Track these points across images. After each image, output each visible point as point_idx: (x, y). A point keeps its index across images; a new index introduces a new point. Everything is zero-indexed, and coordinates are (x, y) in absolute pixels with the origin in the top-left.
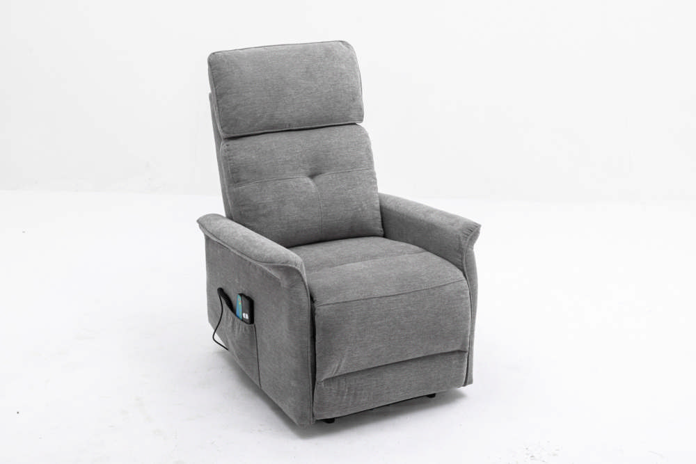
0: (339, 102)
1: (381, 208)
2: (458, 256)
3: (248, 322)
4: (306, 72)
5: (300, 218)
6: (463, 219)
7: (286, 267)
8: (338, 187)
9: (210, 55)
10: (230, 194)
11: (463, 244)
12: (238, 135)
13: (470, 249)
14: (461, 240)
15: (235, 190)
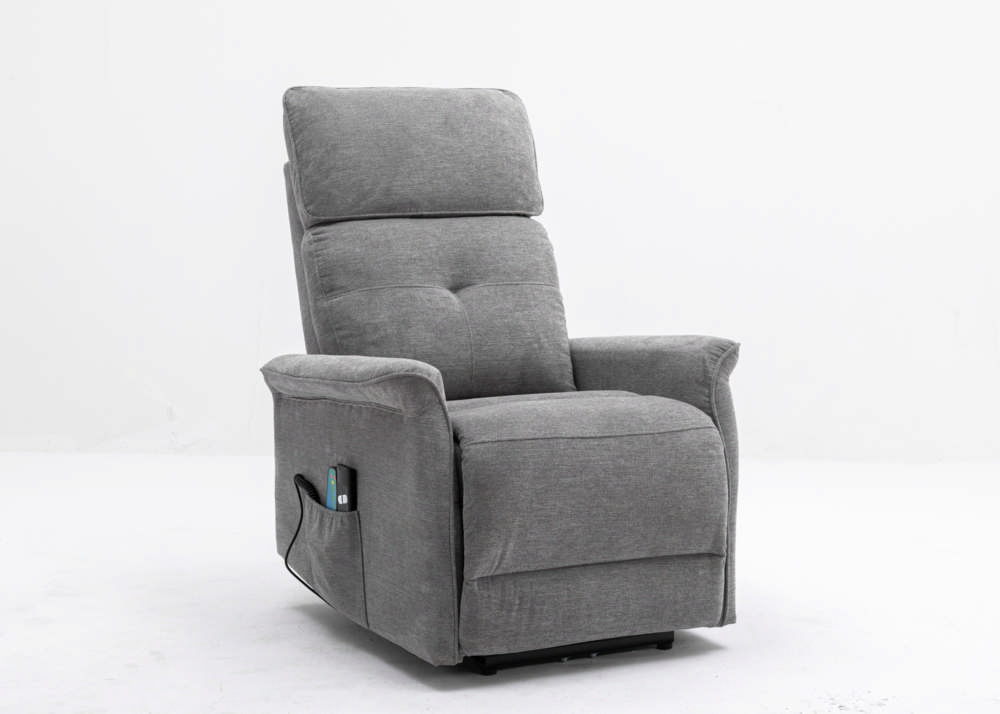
0: (500, 175)
2: (704, 394)
3: (347, 509)
4: (446, 123)
5: (434, 351)
8: (497, 307)
9: (287, 92)
10: (317, 311)
11: (711, 370)
13: (722, 379)
14: (707, 364)
15: (325, 304)
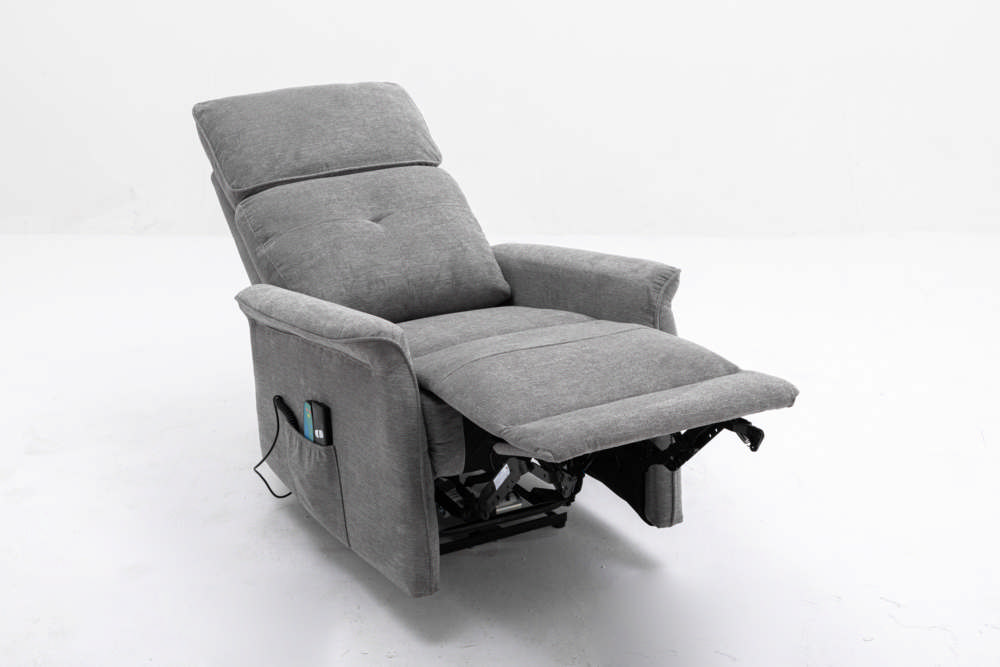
2: (647, 320)
3: (324, 442)
6: (652, 263)
7: (378, 341)
13: (665, 307)
14: (652, 293)
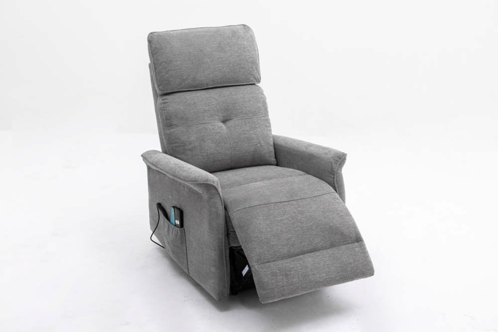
0: (243, 68)
1: (274, 144)
2: (330, 177)
3: (179, 226)
4: (219, 47)
6: (334, 150)
7: (206, 184)
8: (243, 129)
9: (149, 35)
10: (165, 134)
11: (334, 167)
12: (170, 91)
13: (339, 171)
14: (333, 165)
15: (168, 132)
